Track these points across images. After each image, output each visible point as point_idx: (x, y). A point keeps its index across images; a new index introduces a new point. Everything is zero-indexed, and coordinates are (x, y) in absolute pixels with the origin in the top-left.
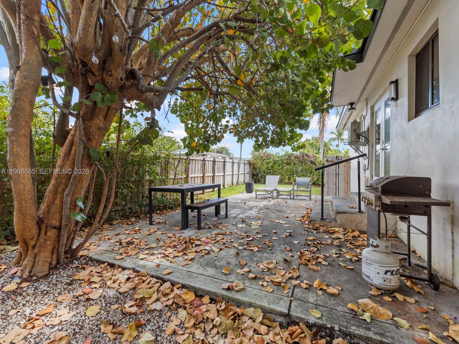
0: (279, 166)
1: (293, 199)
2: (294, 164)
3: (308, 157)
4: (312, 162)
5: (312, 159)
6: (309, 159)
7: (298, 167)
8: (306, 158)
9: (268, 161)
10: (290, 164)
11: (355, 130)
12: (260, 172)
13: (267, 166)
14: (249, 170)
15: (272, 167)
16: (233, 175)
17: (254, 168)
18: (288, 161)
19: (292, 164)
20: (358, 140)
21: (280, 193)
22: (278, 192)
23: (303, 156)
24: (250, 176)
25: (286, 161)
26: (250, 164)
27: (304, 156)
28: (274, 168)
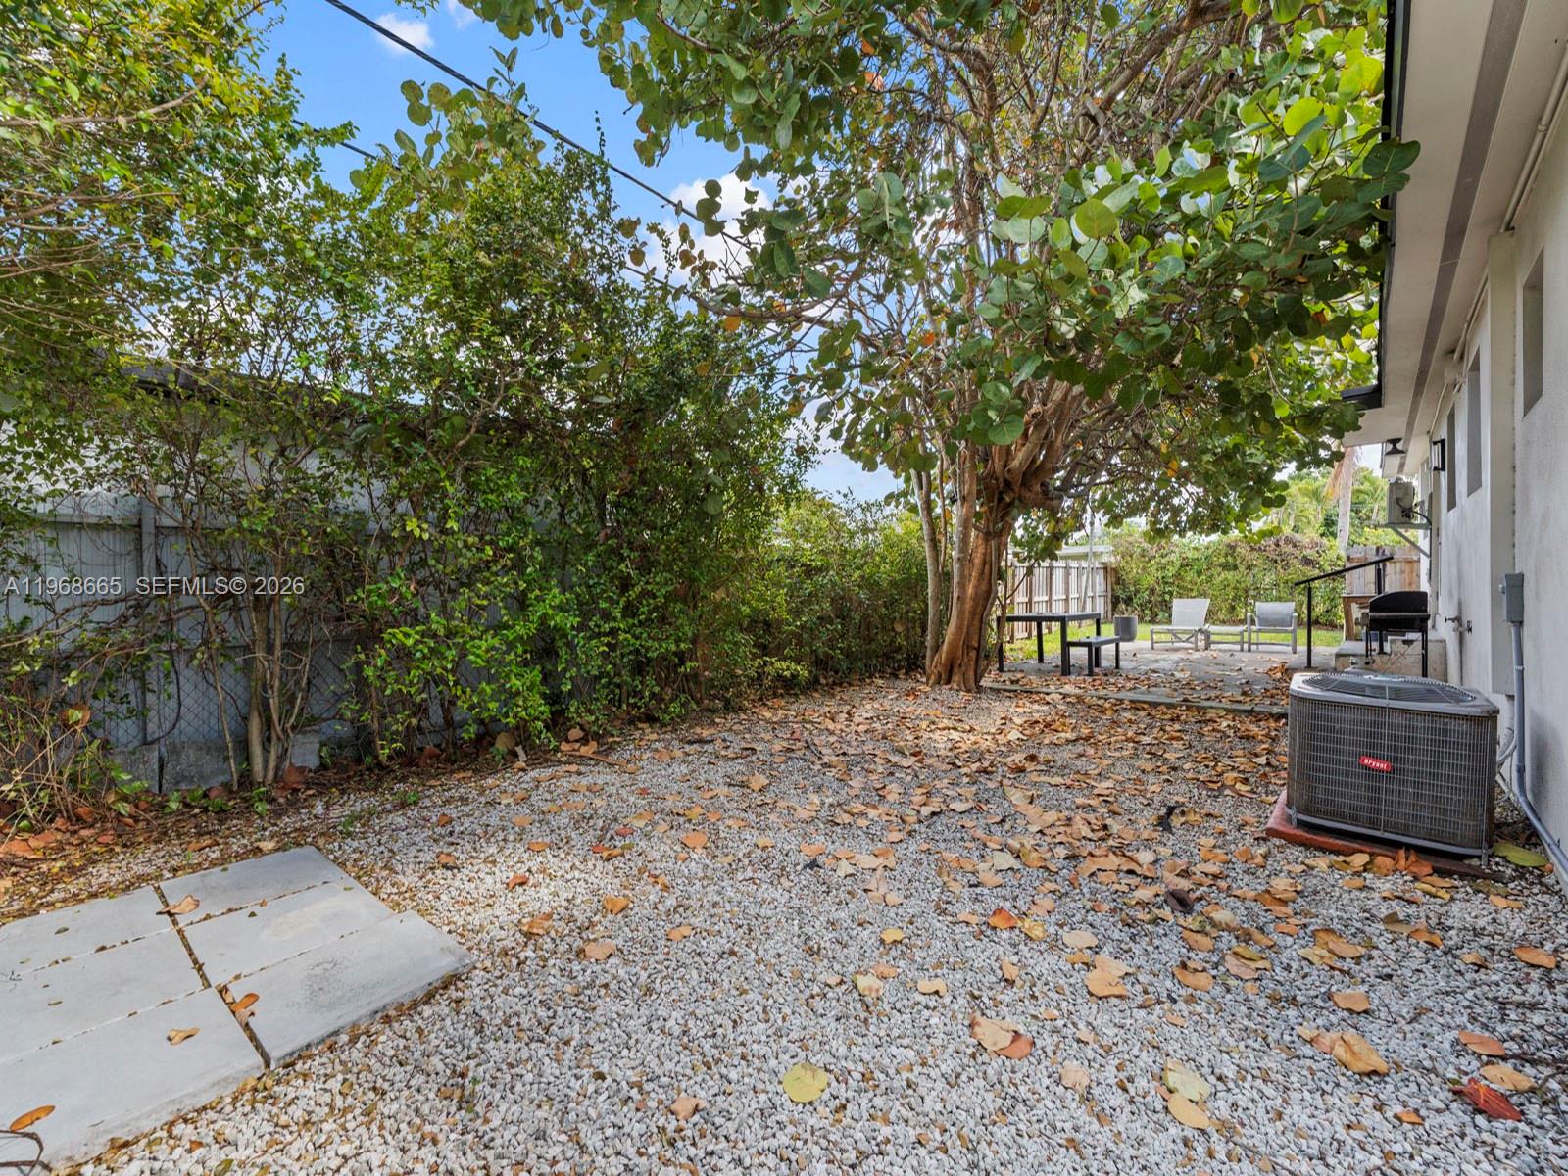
0: (1199, 573)
1: (1250, 650)
2: (1249, 568)
3: (1295, 546)
4: (1307, 561)
5: (1307, 552)
6: (1297, 553)
7: (1260, 576)
8: (1289, 549)
9: (1164, 561)
10: (1235, 568)
11: (1398, 500)
12: (1137, 592)
13: (1160, 575)
14: (1104, 586)
15: (1177, 576)
16: (1067, 600)
17: (1119, 581)
18: (1230, 558)
19: (1242, 569)
20: (1405, 519)
21: (1213, 638)
22: (1208, 635)
23: (1277, 545)
24: (1106, 602)
25: (1223, 560)
26: (1106, 569)
27: (1282, 543)
28: (1182, 579)
